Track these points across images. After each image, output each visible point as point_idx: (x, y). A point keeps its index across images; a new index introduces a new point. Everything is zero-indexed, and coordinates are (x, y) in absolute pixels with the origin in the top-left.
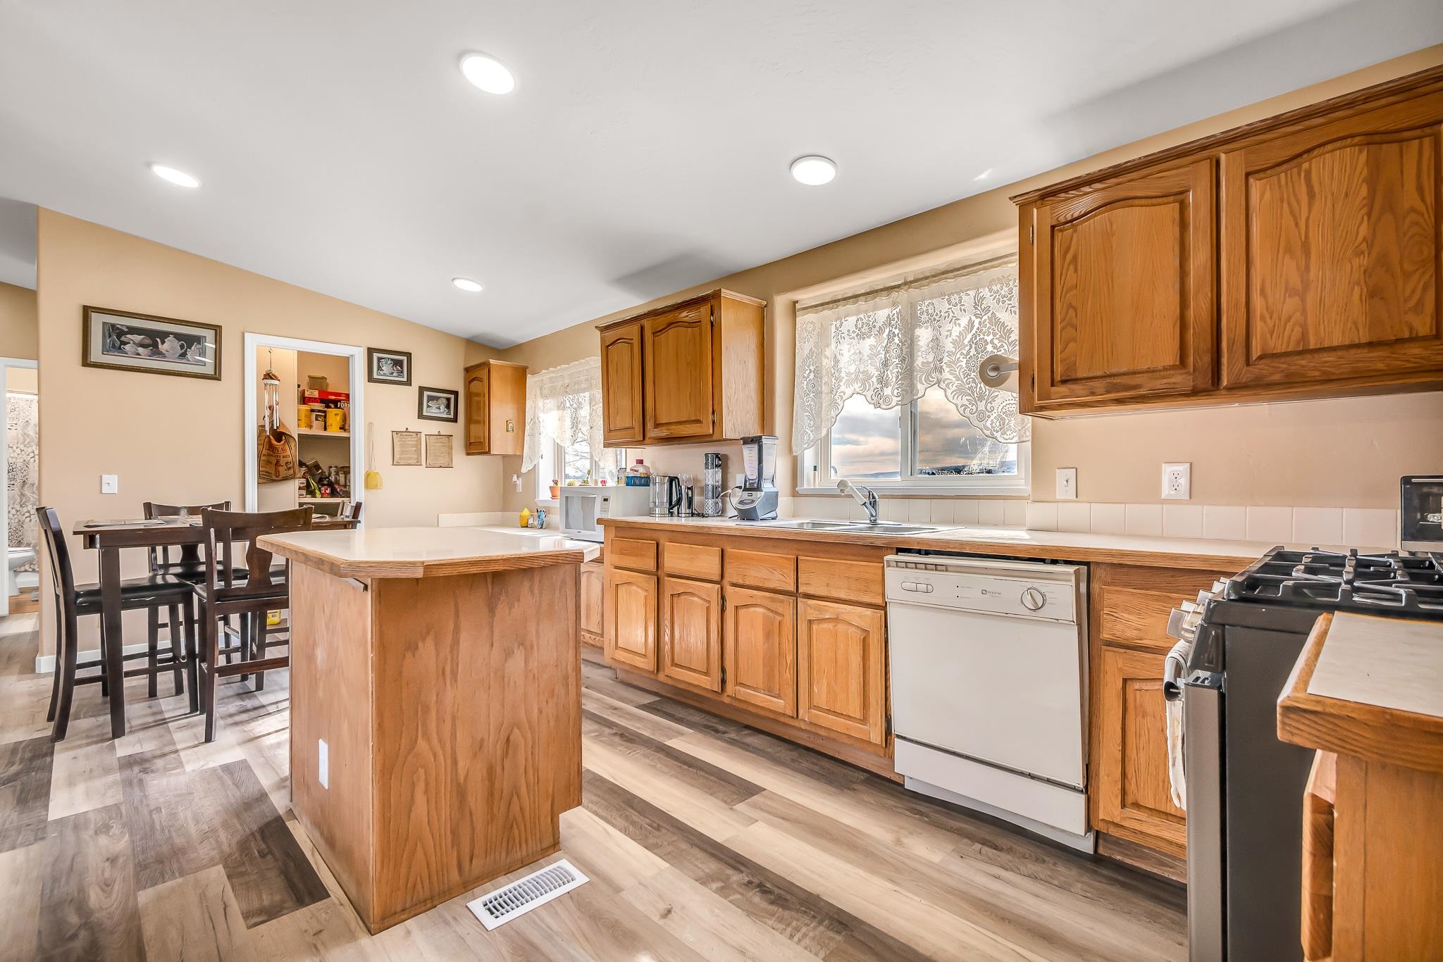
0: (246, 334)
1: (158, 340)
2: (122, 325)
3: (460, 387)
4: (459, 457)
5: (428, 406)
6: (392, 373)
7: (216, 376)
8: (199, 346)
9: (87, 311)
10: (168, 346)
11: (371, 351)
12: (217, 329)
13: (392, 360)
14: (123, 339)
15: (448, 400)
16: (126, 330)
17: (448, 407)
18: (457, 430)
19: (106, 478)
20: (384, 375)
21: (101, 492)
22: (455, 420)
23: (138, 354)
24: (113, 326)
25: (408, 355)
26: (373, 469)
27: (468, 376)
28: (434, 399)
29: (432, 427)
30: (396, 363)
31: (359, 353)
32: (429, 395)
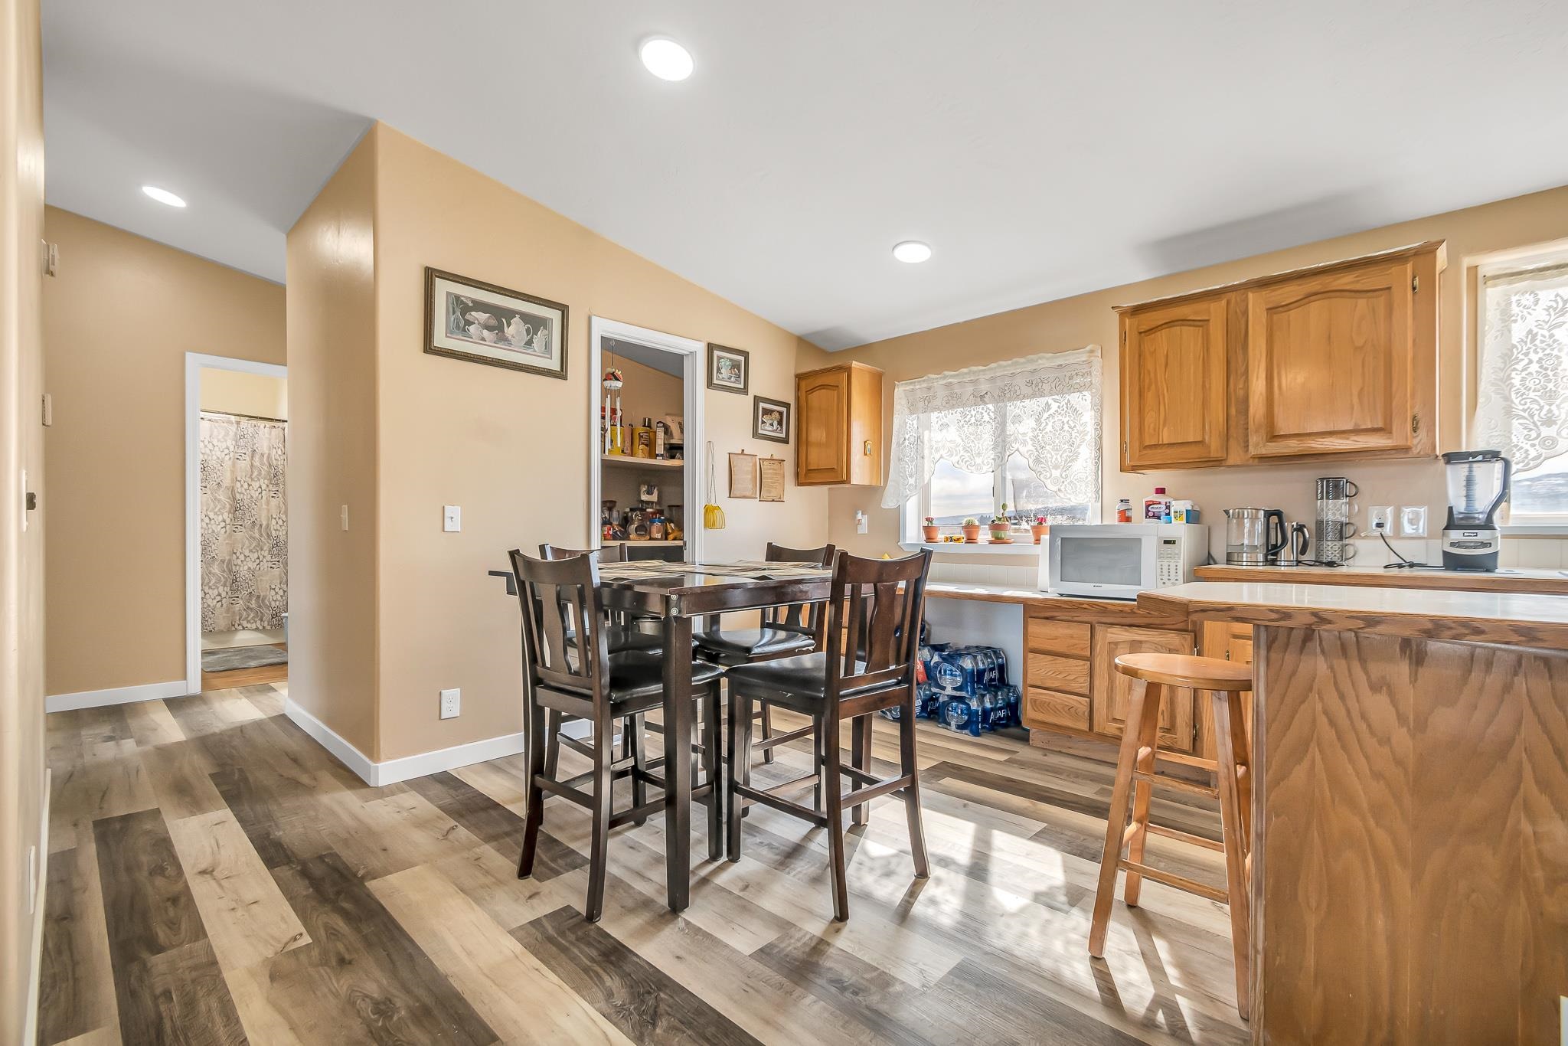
0: (594, 319)
1: (504, 320)
2: (467, 298)
3: (790, 399)
4: (792, 492)
5: (763, 422)
6: (730, 378)
7: (561, 374)
8: (546, 332)
9: (430, 275)
10: (515, 329)
11: (711, 348)
12: (564, 309)
13: (731, 360)
14: (467, 317)
15: (781, 414)
16: (471, 305)
17: (780, 423)
18: (787, 452)
19: (449, 511)
20: (723, 379)
21: (443, 531)
22: (786, 441)
23: (483, 339)
24: (457, 298)
25: (746, 354)
26: (713, 503)
27: (803, 384)
28: (766, 412)
29: (766, 450)
30: (735, 366)
31: (700, 349)
32: (762, 408)
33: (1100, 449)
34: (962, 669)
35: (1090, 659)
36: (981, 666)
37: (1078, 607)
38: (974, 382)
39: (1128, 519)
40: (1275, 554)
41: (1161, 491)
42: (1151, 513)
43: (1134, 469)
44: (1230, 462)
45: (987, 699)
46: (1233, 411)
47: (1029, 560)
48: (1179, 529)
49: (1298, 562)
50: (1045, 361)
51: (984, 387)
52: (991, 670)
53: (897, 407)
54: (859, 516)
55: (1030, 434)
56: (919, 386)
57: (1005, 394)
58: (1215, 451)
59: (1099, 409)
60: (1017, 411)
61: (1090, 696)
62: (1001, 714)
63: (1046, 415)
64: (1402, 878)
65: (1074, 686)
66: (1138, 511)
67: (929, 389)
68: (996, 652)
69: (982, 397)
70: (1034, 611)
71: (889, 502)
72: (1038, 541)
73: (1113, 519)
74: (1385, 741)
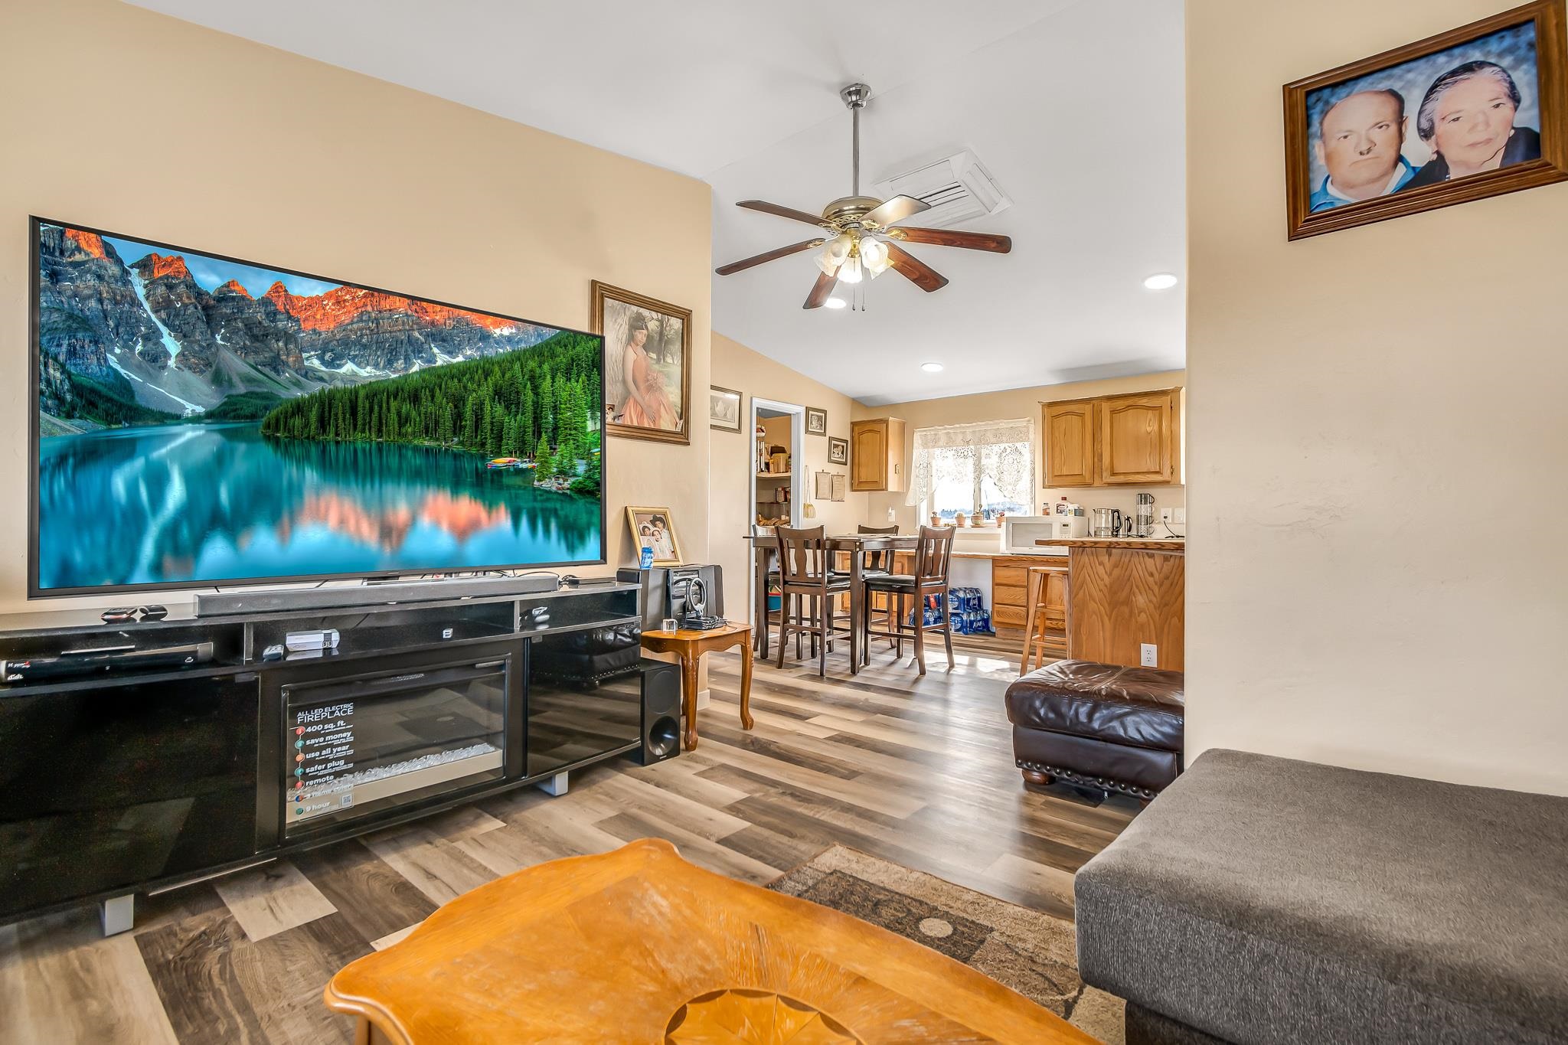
0: (754, 398)
3: (848, 438)
4: (849, 495)
5: (834, 452)
6: (817, 426)
11: (808, 409)
13: (817, 416)
15: (843, 447)
17: (843, 453)
18: (845, 470)
20: (813, 428)
22: (845, 463)
25: (825, 412)
26: (808, 502)
27: (856, 428)
28: (836, 446)
29: (834, 469)
30: (820, 418)
31: (802, 410)
32: (834, 443)
33: (1033, 475)
34: (958, 597)
35: (1027, 587)
36: (968, 596)
37: (1021, 560)
38: (964, 433)
39: (1048, 514)
40: (1117, 531)
41: (1064, 499)
42: (1059, 511)
43: (1050, 487)
44: (1095, 485)
45: (972, 615)
46: (1096, 460)
47: (996, 537)
48: (1070, 519)
49: (1129, 536)
50: (1004, 424)
51: (969, 437)
52: (974, 599)
53: (915, 445)
54: (890, 511)
55: (996, 466)
56: (930, 432)
57: (981, 440)
58: (1088, 480)
59: (1033, 453)
60: (988, 451)
61: (1027, 607)
62: (980, 624)
63: (1004, 454)
64: (1106, 619)
65: (1019, 602)
66: (1053, 510)
67: (936, 435)
68: (977, 590)
69: (968, 442)
70: (998, 562)
71: (910, 502)
72: (999, 526)
73: (1040, 514)
74: (1102, 580)
